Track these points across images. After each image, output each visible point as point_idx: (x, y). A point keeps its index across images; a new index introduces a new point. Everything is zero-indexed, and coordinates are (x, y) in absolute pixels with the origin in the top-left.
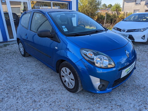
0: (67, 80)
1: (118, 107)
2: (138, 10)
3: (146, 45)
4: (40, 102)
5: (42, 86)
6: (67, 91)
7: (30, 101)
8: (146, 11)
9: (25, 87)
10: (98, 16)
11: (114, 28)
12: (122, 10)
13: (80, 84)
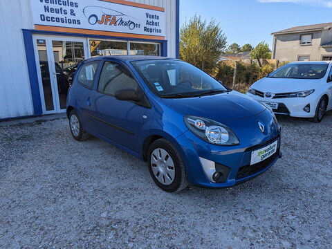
0: (161, 170)
1: (247, 212)
2: (308, 57)
3: (314, 124)
4: (117, 203)
5: (118, 184)
6: (160, 190)
7: (102, 203)
8: (325, 58)
9: (90, 184)
10: (220, 68)
11: (250, 91)
12: (272, 57)
13: (183, 174)
